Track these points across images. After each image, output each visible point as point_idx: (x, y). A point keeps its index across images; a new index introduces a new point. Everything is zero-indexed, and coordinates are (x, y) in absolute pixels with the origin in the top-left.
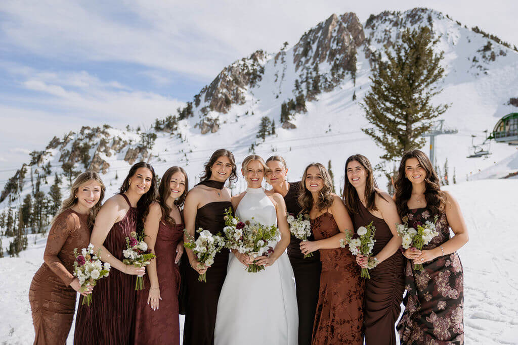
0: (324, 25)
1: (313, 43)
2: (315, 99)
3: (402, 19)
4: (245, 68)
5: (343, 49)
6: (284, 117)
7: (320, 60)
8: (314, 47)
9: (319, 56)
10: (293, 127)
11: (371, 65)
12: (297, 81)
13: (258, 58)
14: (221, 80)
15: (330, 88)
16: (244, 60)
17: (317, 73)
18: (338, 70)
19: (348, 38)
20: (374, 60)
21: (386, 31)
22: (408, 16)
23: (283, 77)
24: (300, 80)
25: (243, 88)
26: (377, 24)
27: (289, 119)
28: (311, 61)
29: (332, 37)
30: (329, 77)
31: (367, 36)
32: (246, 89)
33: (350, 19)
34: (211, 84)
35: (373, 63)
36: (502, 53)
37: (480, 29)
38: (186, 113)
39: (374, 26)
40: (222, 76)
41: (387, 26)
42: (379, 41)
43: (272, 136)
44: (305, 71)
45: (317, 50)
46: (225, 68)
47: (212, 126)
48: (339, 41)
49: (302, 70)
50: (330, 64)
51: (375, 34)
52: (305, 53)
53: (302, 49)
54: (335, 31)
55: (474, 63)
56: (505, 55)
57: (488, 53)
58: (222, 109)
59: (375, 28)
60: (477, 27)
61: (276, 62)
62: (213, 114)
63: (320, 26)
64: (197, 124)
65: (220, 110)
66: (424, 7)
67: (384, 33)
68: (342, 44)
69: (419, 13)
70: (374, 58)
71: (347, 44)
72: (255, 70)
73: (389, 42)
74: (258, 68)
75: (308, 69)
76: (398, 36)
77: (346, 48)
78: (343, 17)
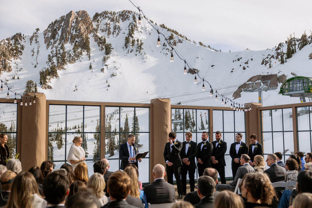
0: (65, 18)
1: (59, 30)
2: (63, 68)
3: (116, 17)
4: (10, 46)
5: (80, 35)
6: (42, 81)
7: (64, 42)
8: (60, 32)
9: (63, 39)
10: (50, 87)
11: (99, 46)
12: (49, 56)
13: (18, 39)
15: (72, 61)
16: (7, 39)
17: (64, 50)
18: (77, 49)
19: (83, 28)
20: (101, 43)
21: (107, 24)
22: (120, 15)
23: (38, 52)
24: (51, 55)
25: (9, 60)
26: (100, 20)
27: (46, 82)
28: (58, 42)
29: (72, 26)
30: (72, 54)
31: (95, 26)
32: (11, 61)
33: (83, 15)
35: (101, 45)
36: (180, 41)
37: (165, 25)
39: (98, 20)
41: (107, 21)
42: (103, 31)
44: (54, 49)
45: (62, 35)
48: (78, 29)
49: (52, 48)
50: (72, 44)
51: (100, 26)
53: (50, 34)
54: (73, 22)
55: (164, 47)
56: (182, 42)
57: (172, 41)
59: (99, 22)
60: (163, 24)
61: (31, 42)
63: (62, 18)
66: (129, 10)
67: (106, 26)
68: (79, 31)
69: (127, 14)
70: (101, 42)
71: (82, 31)
72: (17, 47)
73: (109, 31)
74: (19, 46)
75: (56, 47)
76: (115, 28)
77: (82, 34)
78: (78, 13)
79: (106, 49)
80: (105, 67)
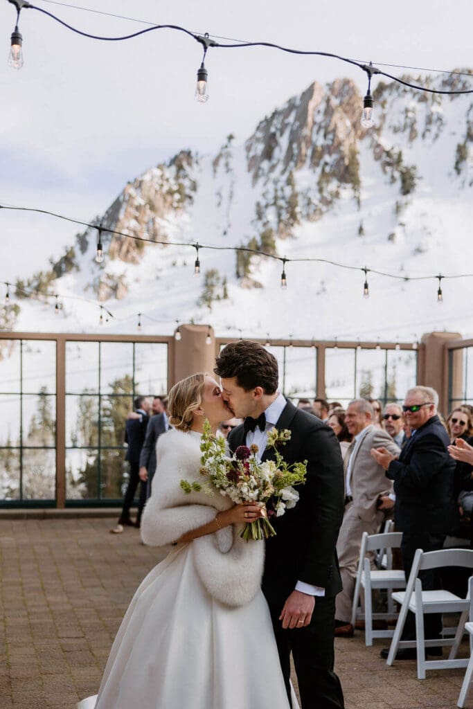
0: (298, 102)
1: (281, 134)
2: (291, 236)
4: (165, 183)
5: (334, 147)
6: (241, 269)
7: (296, 165)
8: (284, 141)
9: (293, 159)
10: (257, 285)
11: (385, 172)
12: (258, 205)
13: (185, 164)
14: (124, 205)
15: (316, 215)
16: (159, 167)
17: (293, 189)
18: (328, 182)
19: (343, 124)
20: (389, 164)
21: (406, 110)
22: (445, 82)
23: (231, 196)
25: (162, 217)
26: (389, 99)
27: (249, 272)
29: (314, 123)
30: (315, 198)
32: (168, 221)
33: (343, 91)
34: (107, 212)
35: (388, 169)
38: (64, 265)
39: (385, 101)
40: (127, 198)
41: (409, 101)
42: (396, 130)
43: (224, 302)
44: (271, 186)
45: (290, 148)
46: (129, 183)
47: (115, 289)
48: (329, 131)
49: (265, 184)
50: (315, 172)
51: (388, 118)
52: (268, 154)
53: (260, 147)
54: (319, 112)
58: (130, 256)
61: (215, 171)
62: (116, 267)
63: (291, 106)
64: (89, 285)
65: (126, 257)
67: (404, 115)
68: (334, 136)
69: (463, 78)
70: (390, 160)
71: (341, 135)
72: (181, 186)
73: (413, 131)
74: (186, 183)
75: (276, 182)
76: (429, 121)
77: (340, 144)
78: (331, 87)
79: (404, 181)
80: (398, 231)
